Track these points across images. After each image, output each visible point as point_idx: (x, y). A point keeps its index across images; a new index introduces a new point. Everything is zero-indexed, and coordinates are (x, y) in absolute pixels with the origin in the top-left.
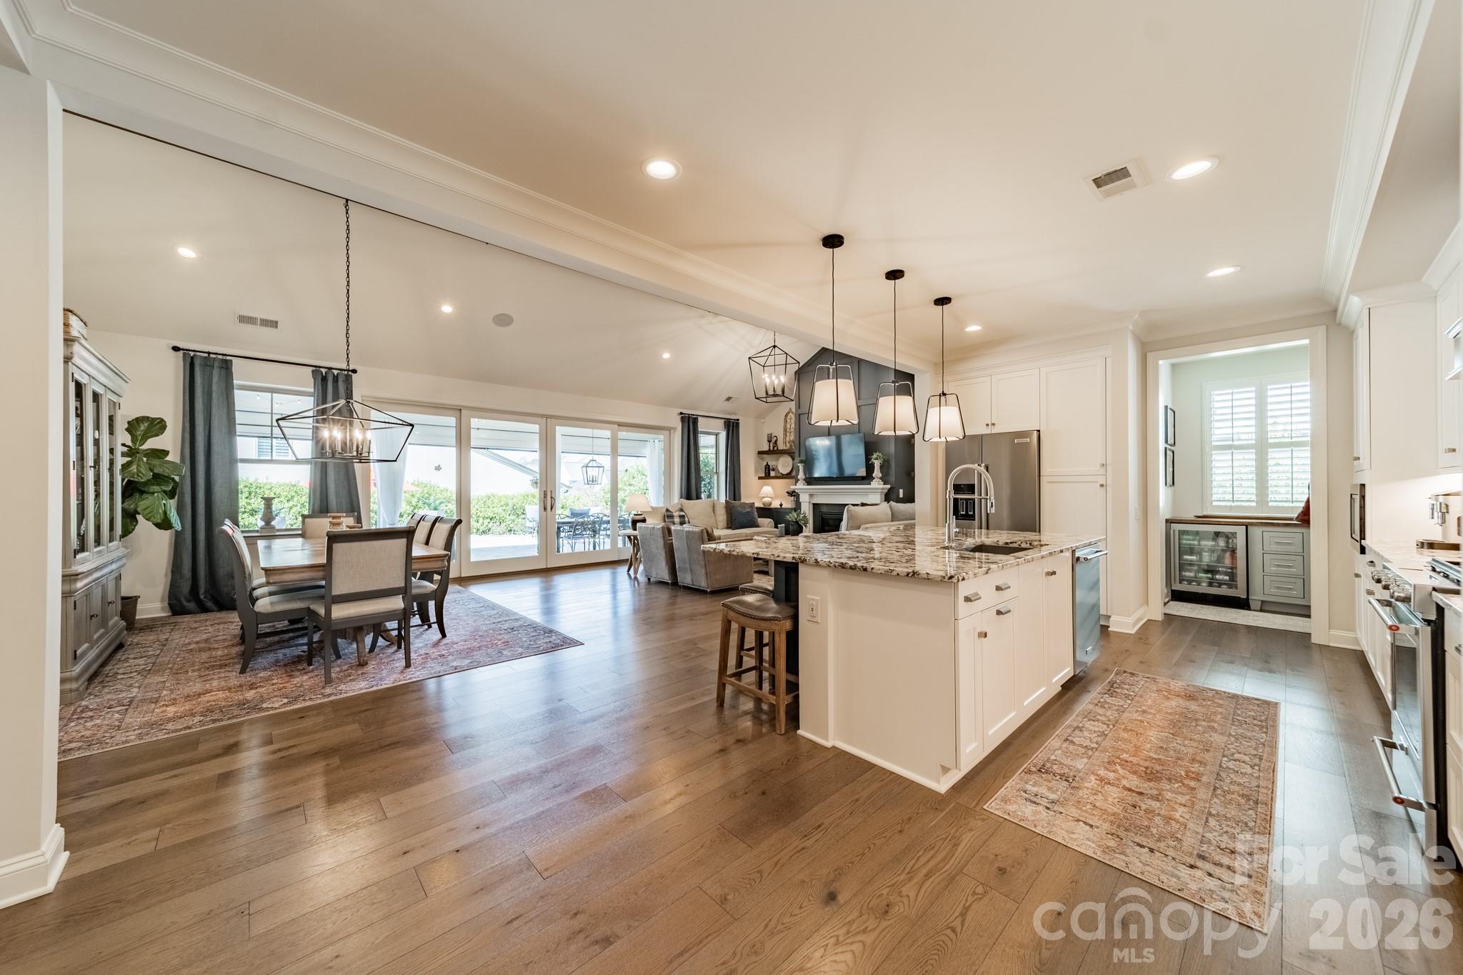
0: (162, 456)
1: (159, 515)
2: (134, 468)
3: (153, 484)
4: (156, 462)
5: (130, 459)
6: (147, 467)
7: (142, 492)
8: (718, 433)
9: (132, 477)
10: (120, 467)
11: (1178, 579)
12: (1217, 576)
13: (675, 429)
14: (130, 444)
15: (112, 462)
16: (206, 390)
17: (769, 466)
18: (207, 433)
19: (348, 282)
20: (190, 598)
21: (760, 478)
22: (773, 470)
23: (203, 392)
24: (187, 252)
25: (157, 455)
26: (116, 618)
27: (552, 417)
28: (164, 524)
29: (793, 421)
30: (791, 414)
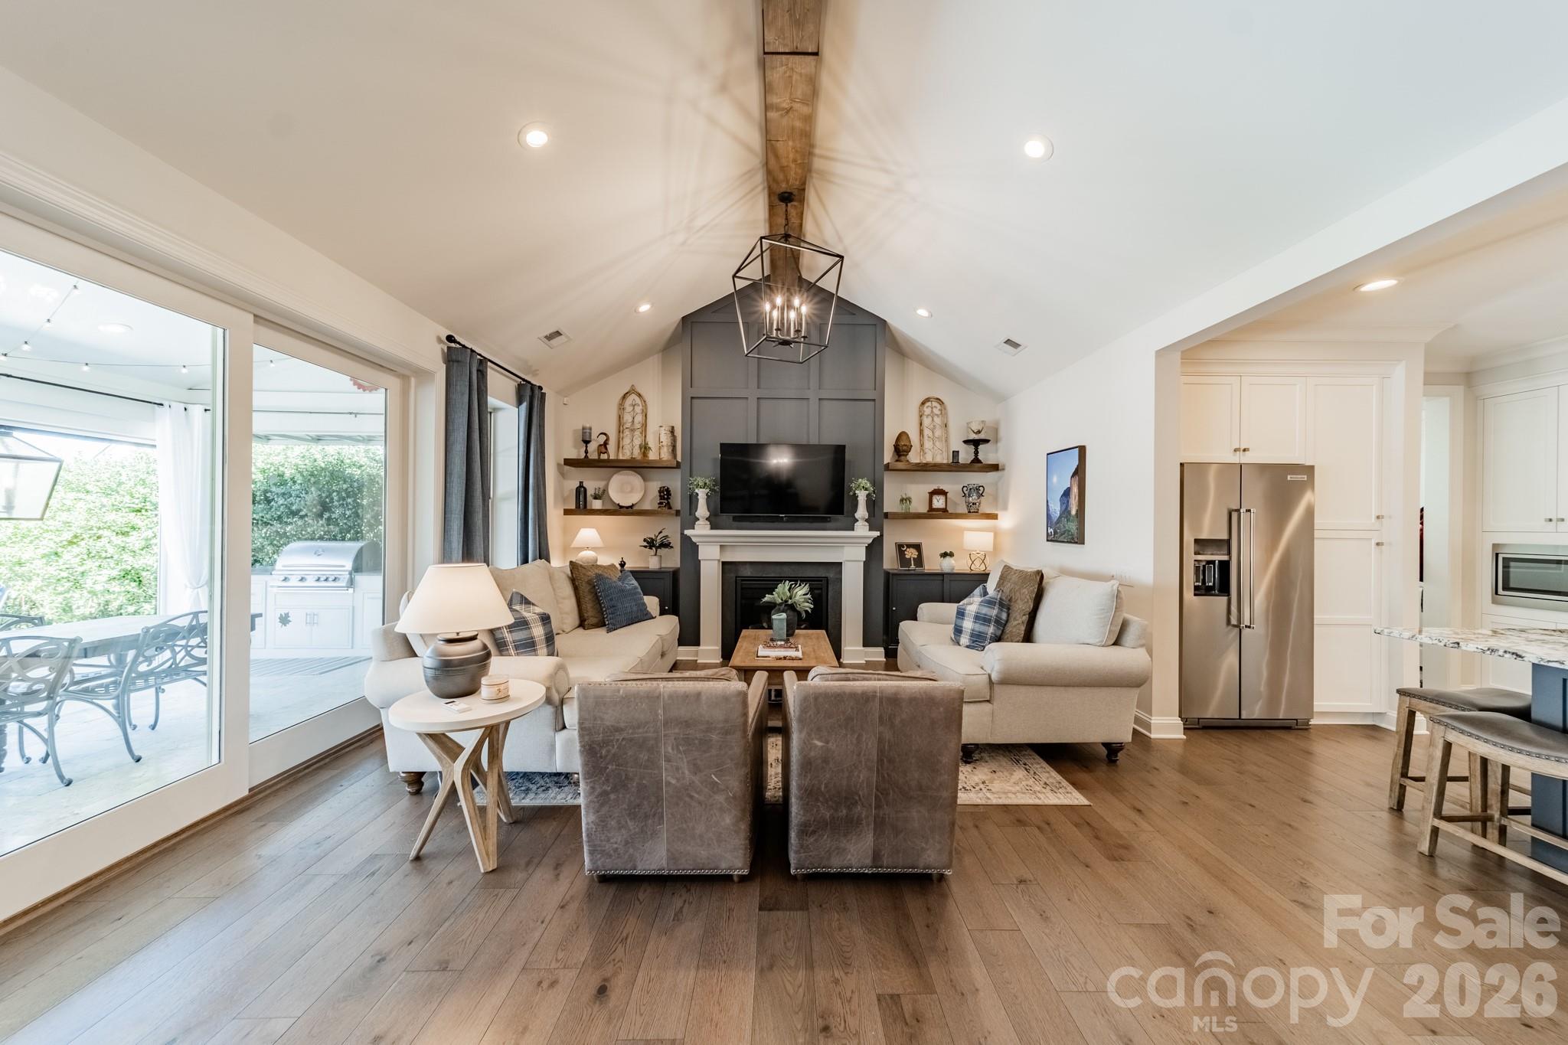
17: (585, 490)
21: (567, 512)
22: (596, 497)
29: (638, 409)
30: (633, 396)
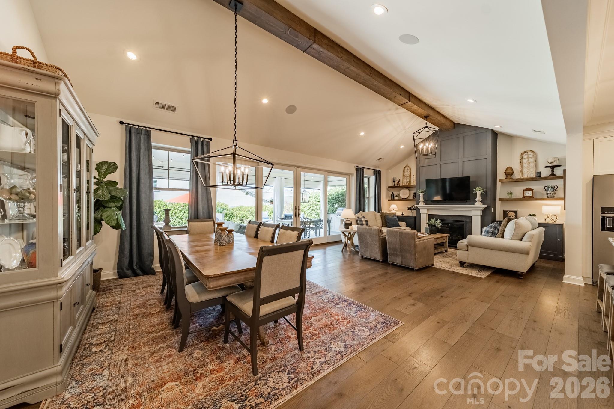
0: (114, 185)
1: (114, 221)
2: (100, 192)
3: (110, 202)
4: (112, 188)
5: (97, 186)
6: (108, 191)
7: (105, 207)
8: (369, 177)
9: (100, 197)
10: (93, 191)
13: (352, 174)
14: (98, 177)
15: (88, 188)
16: (137, 147)
17: (394, 194)
18: (138, 172)
19: (236, 66)
20: (128, 268)
21: (389, 200)
22: (397, 196)
23: (136, 148)
24: (132, 56)
25: (111, 184)
26: (90, 291)
27: (299, 167)
28: (117, 226)
29: (408, 171)
30: (407, 167)
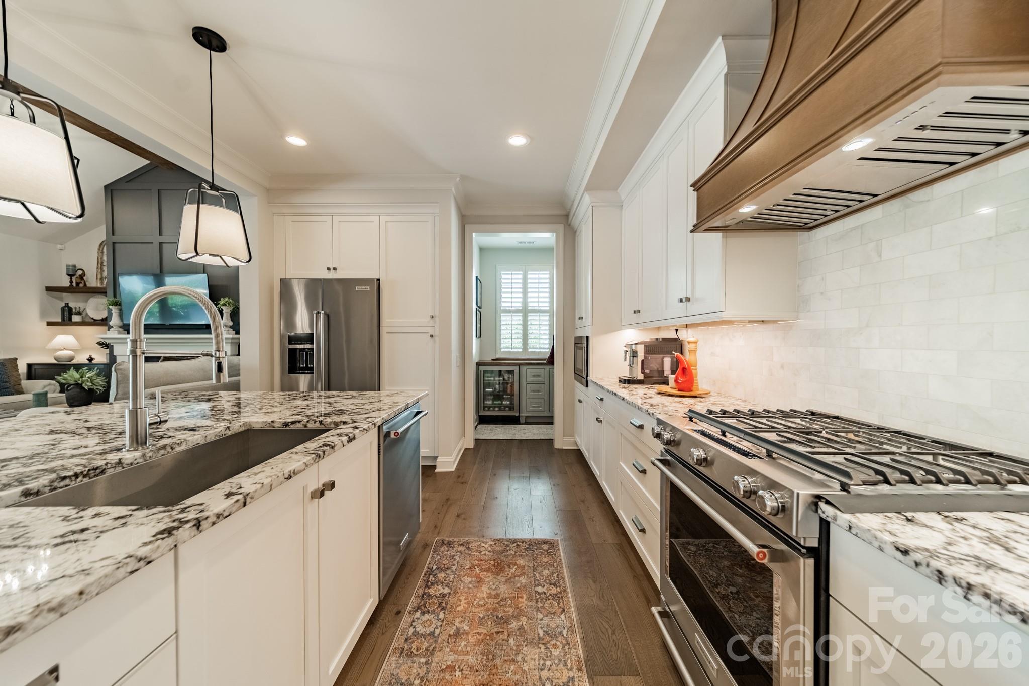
11: (483, 407)
12: (504, 402)
17: (70, 309)
22: (79, 313)
